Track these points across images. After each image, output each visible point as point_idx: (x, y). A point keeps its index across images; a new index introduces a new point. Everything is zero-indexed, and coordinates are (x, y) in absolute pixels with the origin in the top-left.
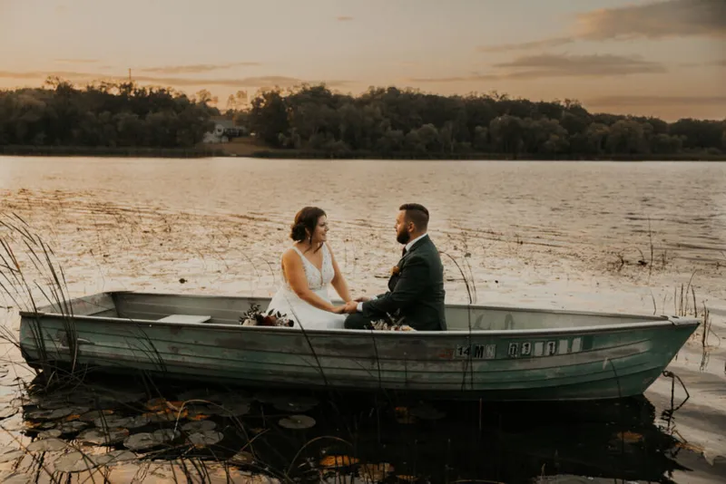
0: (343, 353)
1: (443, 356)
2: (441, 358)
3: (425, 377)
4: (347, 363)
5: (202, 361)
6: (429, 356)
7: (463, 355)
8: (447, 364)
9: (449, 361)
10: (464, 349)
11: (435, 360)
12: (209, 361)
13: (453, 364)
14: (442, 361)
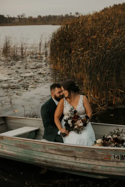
0: (62, 154)
1: (107, 158)
2: (106, 160)
3: (99, 167)
4: (64, 158)
5: (11, 152)
6: (100, 158)
7: (116, 159)
8: (109, 162)
9: (110, 161)
10: (116, 156)
11: (103, 160)
12: (13, 153)
13: (111, 163)
14: (107, 161)
